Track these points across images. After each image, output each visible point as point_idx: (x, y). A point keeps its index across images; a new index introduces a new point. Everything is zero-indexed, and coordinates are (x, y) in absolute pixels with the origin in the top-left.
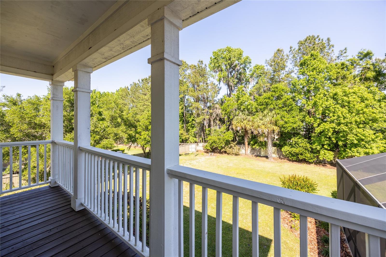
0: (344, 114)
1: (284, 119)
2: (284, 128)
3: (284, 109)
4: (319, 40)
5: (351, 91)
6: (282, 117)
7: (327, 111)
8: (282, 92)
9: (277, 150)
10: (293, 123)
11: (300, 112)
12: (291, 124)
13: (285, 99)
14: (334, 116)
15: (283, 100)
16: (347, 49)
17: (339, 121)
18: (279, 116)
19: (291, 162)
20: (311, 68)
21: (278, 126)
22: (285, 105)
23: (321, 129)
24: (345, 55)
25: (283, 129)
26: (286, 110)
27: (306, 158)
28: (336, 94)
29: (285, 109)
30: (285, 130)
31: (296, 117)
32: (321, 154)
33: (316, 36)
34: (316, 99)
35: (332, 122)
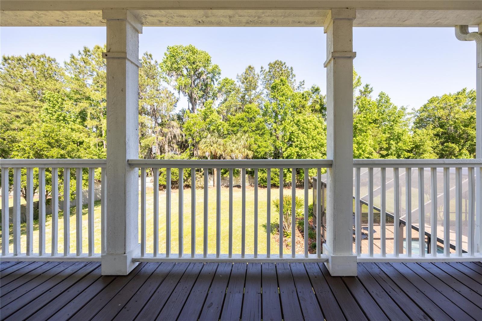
0: (304, 139)
1: (257, 143)
2: (257, 152)
3: (256, 132)
4: (285, 67)
5: (309, 119)
6: (256, 140)
7: (293, 137)
8: (255, 113)
9: (249, 177)
10: (265, 147)
11: (271, 136)
12: (264, 149)
13: (258, 121)
14: (297, 141)
15: (257, 122)
16: (305, 81)
17: (301, 146)
18: (253, 140)
19: (262, 188)
20: (281, 93)
21: (252, 151)
22: (258, 128)
23: (289, 153)
24: (303, 86)
25: (256, 154)
26: (259, 134)
27: (276, 183)
28: (298, 121)
29: (258, 132)
30: (258, 155)
31: (268, 141)
32: (287, 177)
33: (283, 63)
34: (286, 124)
35: (296, 146)
